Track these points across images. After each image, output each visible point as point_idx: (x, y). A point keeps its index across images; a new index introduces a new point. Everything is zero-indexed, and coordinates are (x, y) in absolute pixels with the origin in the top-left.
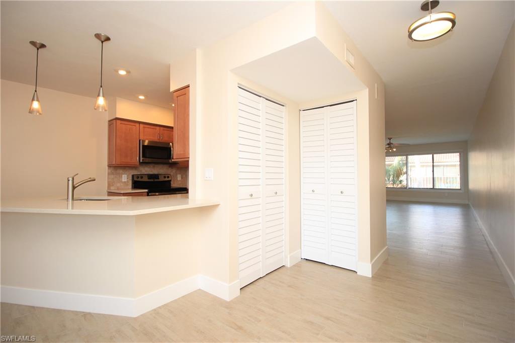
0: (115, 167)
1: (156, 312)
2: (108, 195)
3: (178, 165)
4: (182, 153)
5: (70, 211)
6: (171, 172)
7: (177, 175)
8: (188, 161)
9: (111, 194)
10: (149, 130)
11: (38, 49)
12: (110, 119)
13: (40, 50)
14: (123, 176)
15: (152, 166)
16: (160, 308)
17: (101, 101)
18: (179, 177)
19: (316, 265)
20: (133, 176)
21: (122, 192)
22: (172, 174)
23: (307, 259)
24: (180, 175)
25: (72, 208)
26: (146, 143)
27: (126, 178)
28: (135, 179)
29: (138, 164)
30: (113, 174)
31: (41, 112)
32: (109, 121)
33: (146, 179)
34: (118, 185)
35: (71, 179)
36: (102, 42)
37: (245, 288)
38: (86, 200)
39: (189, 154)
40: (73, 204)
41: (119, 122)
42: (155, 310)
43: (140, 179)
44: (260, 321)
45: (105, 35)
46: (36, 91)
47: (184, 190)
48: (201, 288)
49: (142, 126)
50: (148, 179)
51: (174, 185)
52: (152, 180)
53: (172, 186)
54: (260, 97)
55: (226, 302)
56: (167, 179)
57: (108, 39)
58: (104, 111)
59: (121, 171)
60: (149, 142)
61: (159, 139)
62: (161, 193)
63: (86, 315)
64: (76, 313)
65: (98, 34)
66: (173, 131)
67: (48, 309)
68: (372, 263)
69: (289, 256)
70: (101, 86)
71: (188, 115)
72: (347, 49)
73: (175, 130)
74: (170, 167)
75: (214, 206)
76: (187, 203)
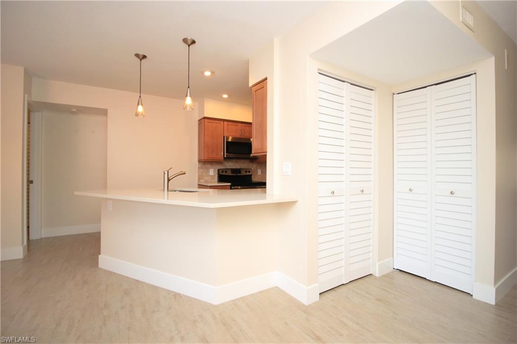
0: (205, 162)
1: (234, 303)
2: (199, 188)
3: (258, 160)
4: (260, 147)
5: (165, 201)
6: (252, 166)
7: (257, 169)
8: (266, 155)
9: (201, 186)
10: (232, 127)
11: (141, 60)
12: (200, 119)
13: (142, 60)
14: (210, 170)
15: (235, 160)
16: (238, 299)
17: (189, 101)
18: (259, 172)
19: (415, 278)
20: (219, 170)
21: (209, 185)
22: (252, 169)
23: (400, 270)
24: (260, 170)
25: (168, 199)
26: (230, 140)
27: (212, 172)
28: (221, 173)
29: (223, 159)
30: (202, 168)
31: (144, 115)
32: (199, 120)
33: (229, 173)
34: (207, 178)
35: (166, 172)
36: (189, 46)
37: (325, 293)
38: (180, 191)
39: (266, 148)
40: (168, 194)
41: (206, 120)
42: (233, 301)
43: (224, 174)
44: (342, 335)
45: (191, 39)
46: (140, 97)
47: (262, 185)
48: (278, 286)
49: (225, 123)
50: (232, 173)
51: (255, 179)
52: (235, 174)
53: (252, 180)
54: (344, 82)
55: (303, 305)
56: (248, 174)
57: (194, 42)
58: (191, 110)
59: (209, 166)
60: (233, 138)
61: (241, 135)
62: (242, 187)
63: (176, 296)
64: (169, 292)
65: (185, 39)
66: (251, 127)
67: (148, 285)
68: (497, 286)
69: (377, 264)
70: (189, 87)
71: (266, 109)
72: (463, 7)
73: (254, 126)
74: (251, 162)
75: (291, 202)
76: (265, 198)
